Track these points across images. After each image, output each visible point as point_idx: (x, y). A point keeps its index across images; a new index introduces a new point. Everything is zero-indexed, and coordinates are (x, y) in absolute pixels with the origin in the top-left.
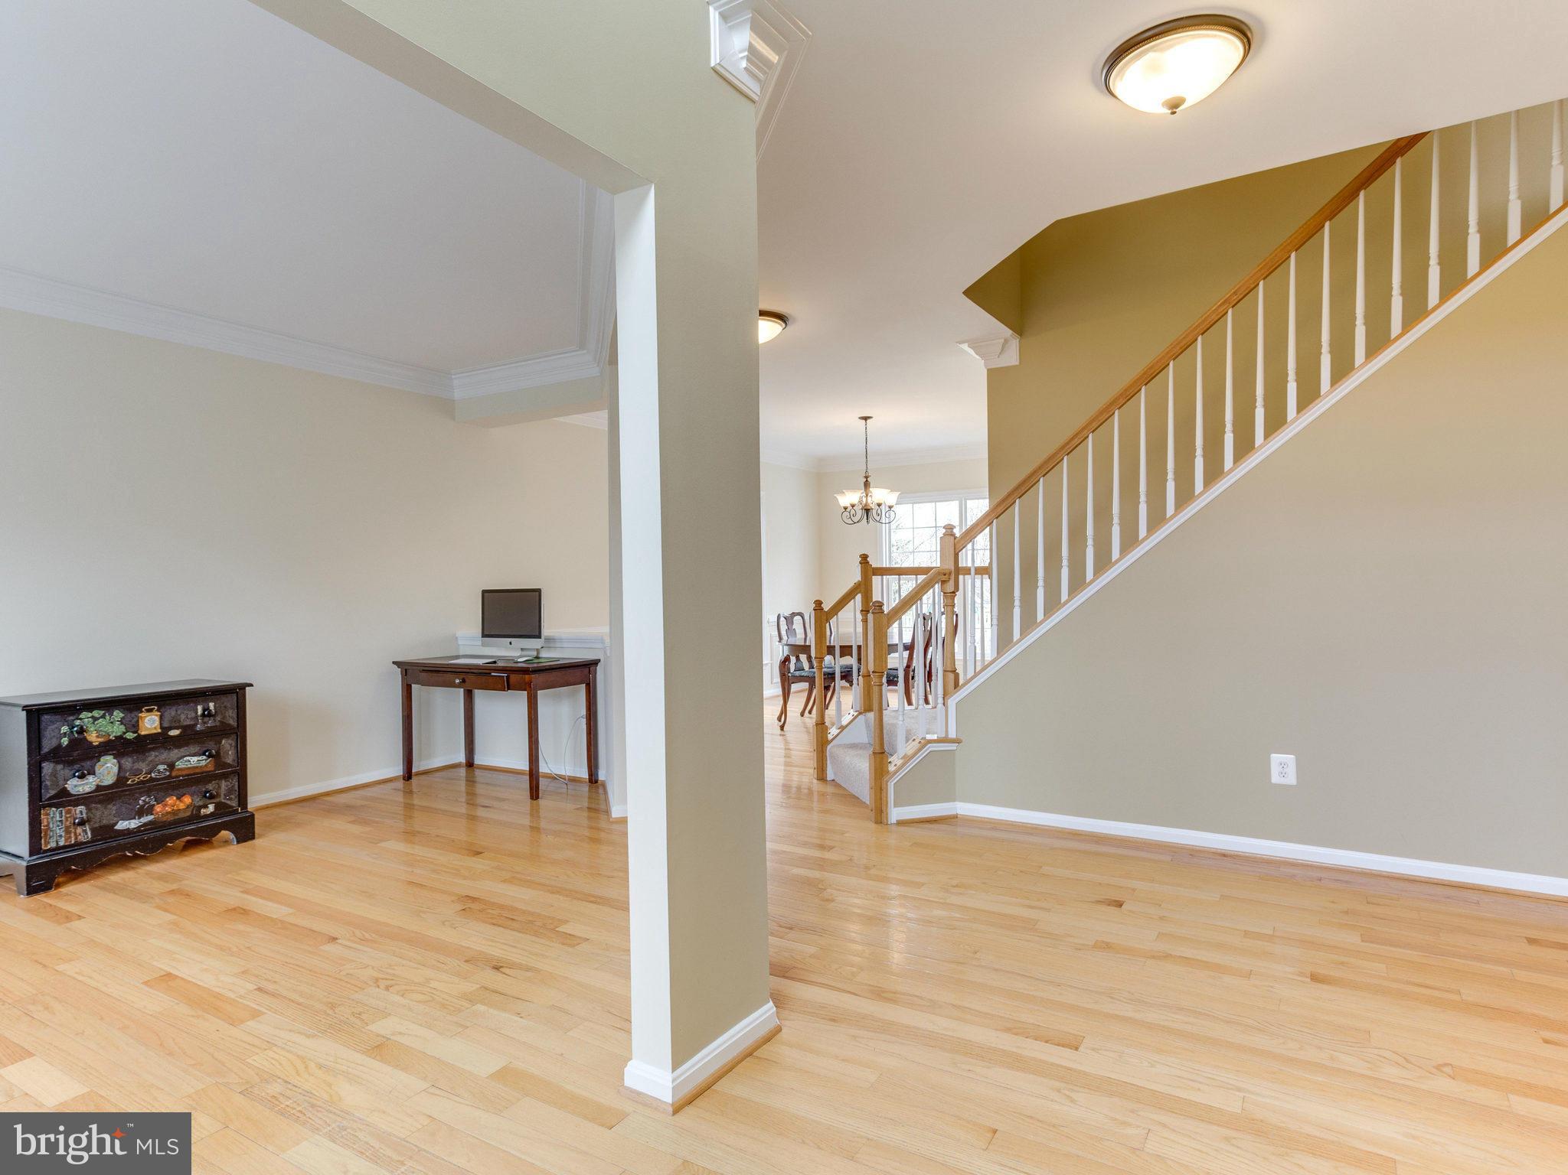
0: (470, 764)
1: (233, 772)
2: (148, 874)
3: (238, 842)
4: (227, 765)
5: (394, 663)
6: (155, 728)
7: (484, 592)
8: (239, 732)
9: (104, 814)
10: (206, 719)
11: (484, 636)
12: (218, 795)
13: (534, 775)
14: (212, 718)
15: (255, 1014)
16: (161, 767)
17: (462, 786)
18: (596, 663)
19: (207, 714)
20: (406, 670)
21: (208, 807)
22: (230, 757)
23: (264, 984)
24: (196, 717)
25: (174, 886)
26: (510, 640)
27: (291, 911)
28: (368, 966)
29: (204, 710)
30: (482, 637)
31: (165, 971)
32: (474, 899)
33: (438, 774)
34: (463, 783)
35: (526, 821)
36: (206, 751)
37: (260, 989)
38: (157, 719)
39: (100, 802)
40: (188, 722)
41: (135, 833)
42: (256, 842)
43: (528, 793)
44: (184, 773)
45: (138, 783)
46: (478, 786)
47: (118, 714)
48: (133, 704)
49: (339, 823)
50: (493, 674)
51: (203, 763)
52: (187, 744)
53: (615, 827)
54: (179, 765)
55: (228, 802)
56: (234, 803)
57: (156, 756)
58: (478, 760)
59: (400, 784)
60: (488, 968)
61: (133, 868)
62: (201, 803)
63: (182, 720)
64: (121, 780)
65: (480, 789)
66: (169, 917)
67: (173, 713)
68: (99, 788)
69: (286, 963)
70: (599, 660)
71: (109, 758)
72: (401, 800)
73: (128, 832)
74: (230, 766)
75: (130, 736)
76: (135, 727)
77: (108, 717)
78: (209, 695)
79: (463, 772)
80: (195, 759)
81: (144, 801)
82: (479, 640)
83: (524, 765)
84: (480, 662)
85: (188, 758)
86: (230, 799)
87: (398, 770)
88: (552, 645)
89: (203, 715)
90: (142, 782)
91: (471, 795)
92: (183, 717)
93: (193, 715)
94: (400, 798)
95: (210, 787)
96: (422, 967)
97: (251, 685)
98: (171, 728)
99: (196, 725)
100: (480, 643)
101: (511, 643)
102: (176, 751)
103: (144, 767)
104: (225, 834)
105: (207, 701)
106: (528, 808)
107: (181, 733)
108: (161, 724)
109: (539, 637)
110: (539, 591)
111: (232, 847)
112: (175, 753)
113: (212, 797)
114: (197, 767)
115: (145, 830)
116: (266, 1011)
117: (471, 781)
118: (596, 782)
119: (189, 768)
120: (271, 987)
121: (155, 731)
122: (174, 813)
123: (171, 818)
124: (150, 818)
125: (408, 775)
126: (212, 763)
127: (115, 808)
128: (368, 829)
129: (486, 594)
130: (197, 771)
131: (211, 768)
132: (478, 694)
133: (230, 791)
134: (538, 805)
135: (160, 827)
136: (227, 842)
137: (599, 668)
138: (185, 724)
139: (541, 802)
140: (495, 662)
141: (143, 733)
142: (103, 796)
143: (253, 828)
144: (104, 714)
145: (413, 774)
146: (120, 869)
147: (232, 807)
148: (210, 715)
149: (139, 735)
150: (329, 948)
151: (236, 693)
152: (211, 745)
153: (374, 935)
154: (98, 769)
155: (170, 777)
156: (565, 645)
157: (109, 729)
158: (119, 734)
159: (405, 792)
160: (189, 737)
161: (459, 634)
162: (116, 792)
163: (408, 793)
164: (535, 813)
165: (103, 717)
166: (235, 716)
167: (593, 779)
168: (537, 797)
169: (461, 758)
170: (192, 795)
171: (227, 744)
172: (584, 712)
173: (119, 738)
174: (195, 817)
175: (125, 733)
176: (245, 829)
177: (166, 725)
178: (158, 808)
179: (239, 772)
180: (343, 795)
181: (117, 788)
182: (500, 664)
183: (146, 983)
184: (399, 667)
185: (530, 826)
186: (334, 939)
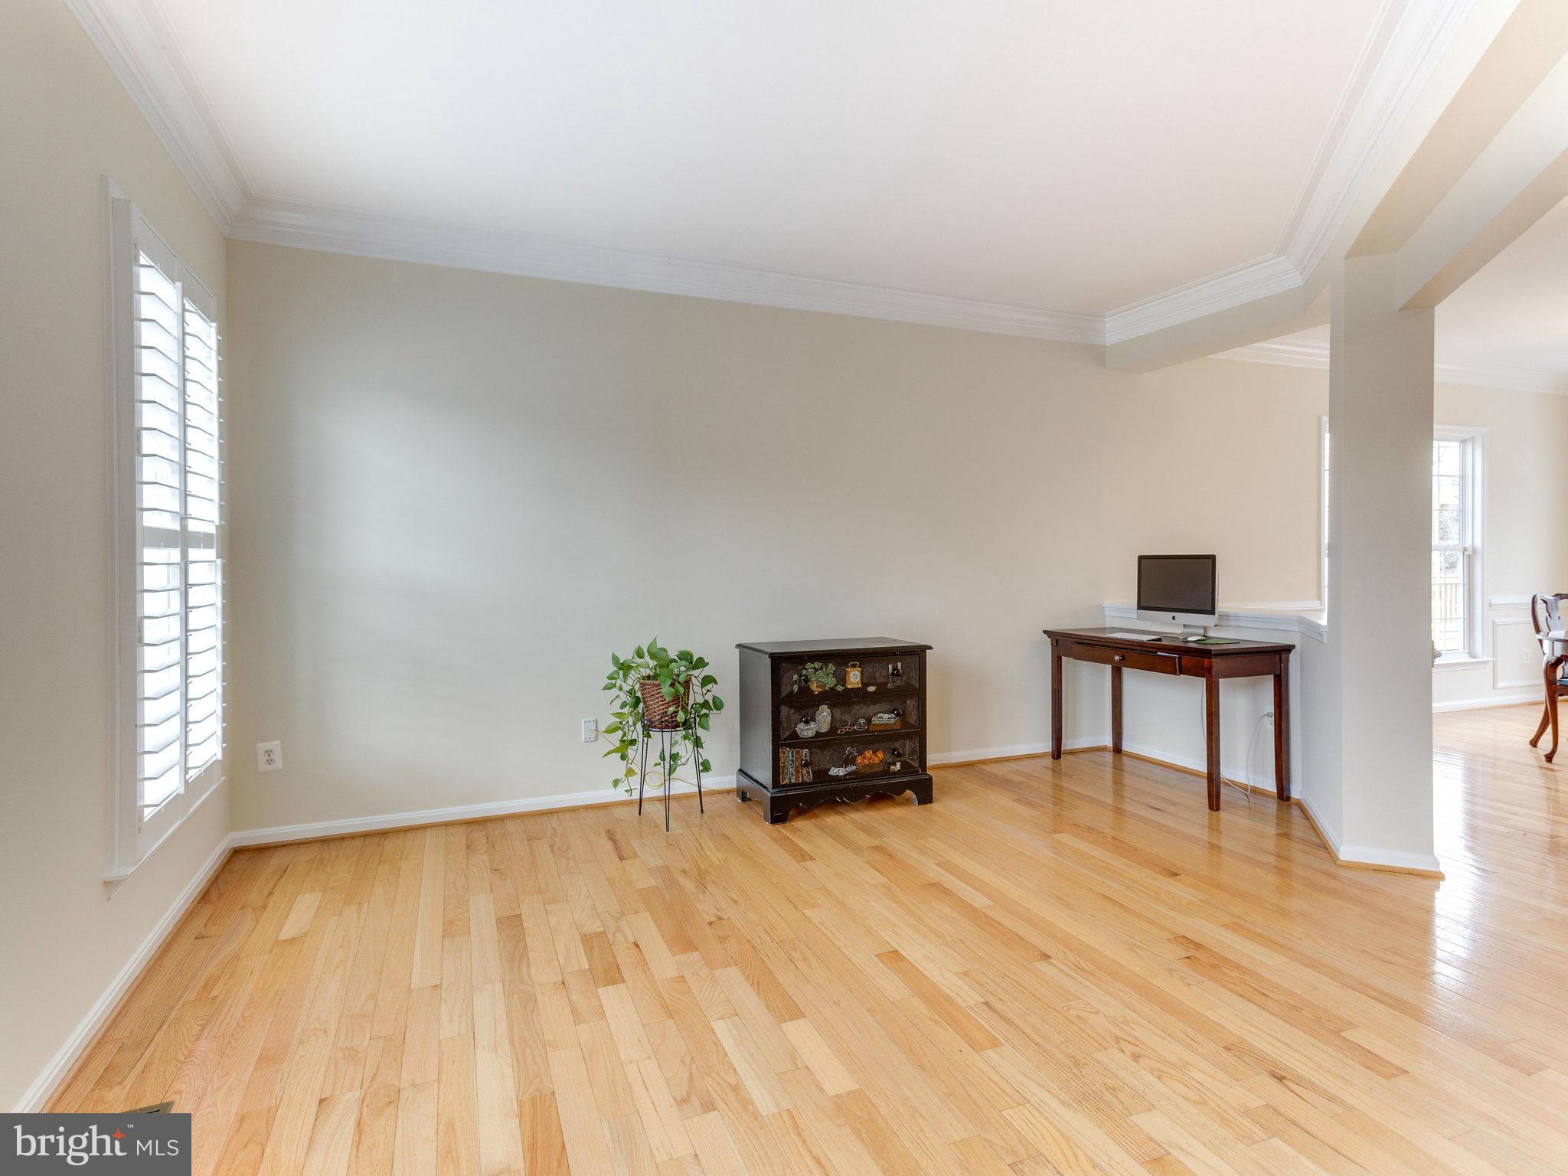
0: (1117, 749)
1: (915, 733)
2: (854, 822)
3: (919, 804)
4: (911, 726)
5: (1045, 632)
6: (858, 683)
7: (1141, 558)
8: (919, 693)
9: (823, 758)
10: (895, 678)
11: (1140, 607)
12: (904, 754)
13: (1213, 779)
14: (900, 678)
15: (995, 1044)
16: (862, 721)
17: (1109, 771)
18: (1289, 649)
19: (896, 674)
20: (1057, 640)
21: (896, 765)
22: (913, 719)
23: (992, 1000)
24: (888, 676)
25: (877, 843)
26: (1173, 614)
27: (990, 903)
28: (1099, 1012)
29: (894, 669)
30: (1138, 609)
31: (892, 947)
32: (1198, 946)
33: (1082, 756)
34: (1110, 770)
35: (1204, 834)
36: (895, 710)
37: (986, 1003)
38: (859, 674)
39: (819, 748)
40: (882, 680)
41: (842, 780)
42: (934, 806)
43: (1206, 801)
44: (879, 728)
45: (845, 734)
46: (1126, 775)
47: (831, 667)
48: (841, 658)
49: (1003, 800)
50: (1159, 653)
51: (893, 721)
52: (881, 702)
53: (1342, 873)
54: (875, 720)
55: (912, 762)
56: (916, 764)
57: (858, 710)
58: (1127, 746)
59: (1049, 761)
60: (1266, 1073)
61: (841, 813)
62: (890, 760)
63: (877, 677)
64: (833, 729)
65: (1128, 780)
66: (883, 879)
67: (871, 670)
68: (818, 734)
69: (1006, 975)
70: (1293, 647)
71: (825, 707)
72: (1050, 779)
73: (837, 779)
74: (914, 727)
75: (840, 688)
76: (842, 680)
77: (824, 669)
78: (898, 655)
79: (1109, 757)
80: (886, 716)
81: (849, 751)
82: (1134, 612)
83: (1202, 767)
84: (1145, 638)
85: (881, 715)
86: (913, 759)
87: (1047, 746)
88: (1224, 623)
89: (893, 674)
90: (847, 733)
91: (1118, 784)
92: (878, 674)
93: (886, 673)
94: (1048, 777)
95: (897, 745)
96: (1169, 1039)
97: (931, 648)
98: (869, 685)
99: (888, 683)
100: (1135, 616)
101: (1174, 618)
102: (872, 707)
103: (848, 718)
104: (909, 793)
105: (896, 662)
106: (1206, 822)
107: (876, 689)
108: (862, 680)
109: (1212, 612)
110: (1213, 558)
111: (914, 807)
112: (872, 709)
113: (899, 755)
114: (888, 724)
115: (851, 779)
116: (1004, 1042)
117: (1118, 768)
118: (1288, 799)
119: (882, 724)
120: (998, 1005)
121: (857, 686)
122: (871, 766)
123: (868, 770)
124: (854, 768)
125: (1057, 753)
126: (899, 722)
127: (828, 754)
128: (1034, 813)
129: (1142, 560)
130: (888, 728)
131: (898, 726)
132: (1128, 673)
133: (913, 752)
134: (1218, 819)
135: (861, 778)
136: (908, 802)
137: (1292, 656)
138: (879, 681)
139: (1222, 814)
140: (1159, 640)
141: (849, 687)
142: (820, 742)
143: (932, 791)
144: (822, 666)
145: (1062, 752)
146: (830, 812)
147: (914, 767)
148: (898, 675)
149: (846, 688)
150: (1041, 966)
151: (916, 654)
152: (897, 704)
153: (1090, 965)
154: (819, 718)
155: (867, 731)
156: (1243, 624)
157: (825, 680)
158: (832, 686)
159: (1053, 770)
160: (883, 696)
161: (1107, 602)
162: (830, 740)
163: (1056, 772)
164: (1214, 828)
165: (821, 668)
166: (917, 677)
167: (1283, 793)
168: (1218, 809)
169: (1108, 741)
170: (884, 751)
171: (910, 703)
172: (1270, 707)
173: (832, 689)
174: (886, 773)
175: (836, 685)
176: (925, 793)
177: (865, 681)
178: (859, 760)
179: (918, 733)
180: (996, 766)
181: (831, 736)
182: (1164, 642)
183: (878, 956)
184: (1049, 637)
185: (1209, 843)
186: (1046, 957)
